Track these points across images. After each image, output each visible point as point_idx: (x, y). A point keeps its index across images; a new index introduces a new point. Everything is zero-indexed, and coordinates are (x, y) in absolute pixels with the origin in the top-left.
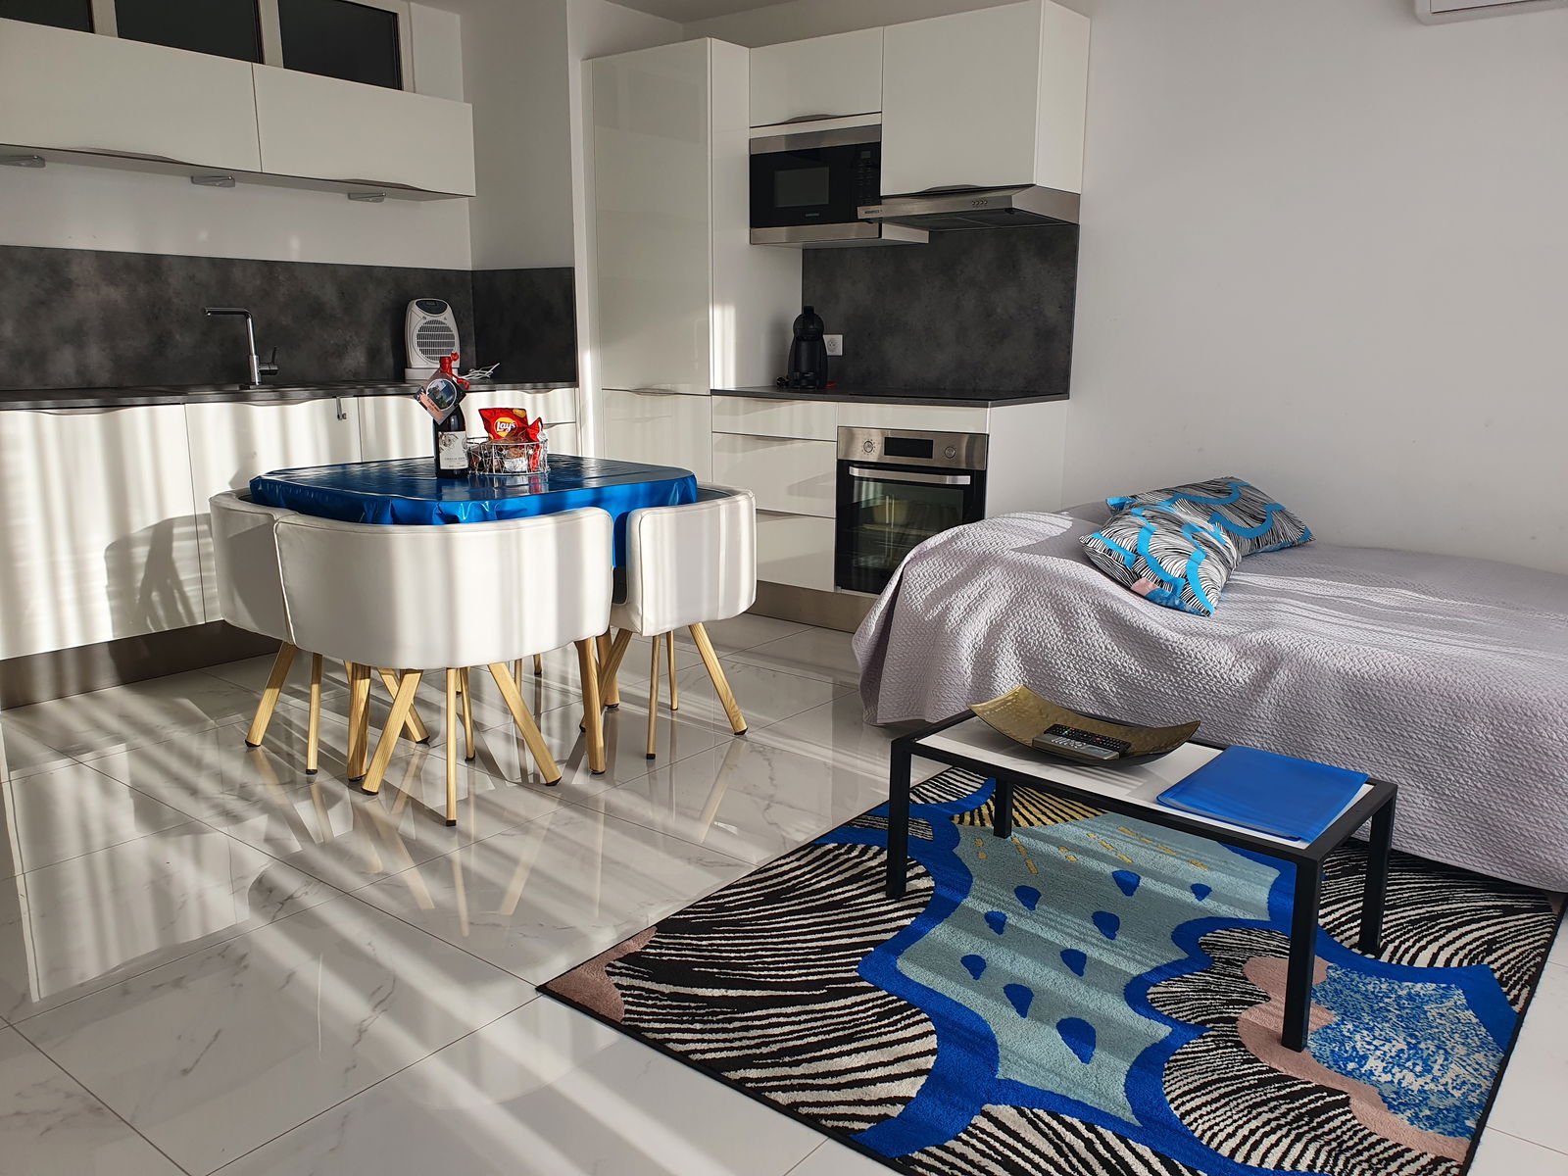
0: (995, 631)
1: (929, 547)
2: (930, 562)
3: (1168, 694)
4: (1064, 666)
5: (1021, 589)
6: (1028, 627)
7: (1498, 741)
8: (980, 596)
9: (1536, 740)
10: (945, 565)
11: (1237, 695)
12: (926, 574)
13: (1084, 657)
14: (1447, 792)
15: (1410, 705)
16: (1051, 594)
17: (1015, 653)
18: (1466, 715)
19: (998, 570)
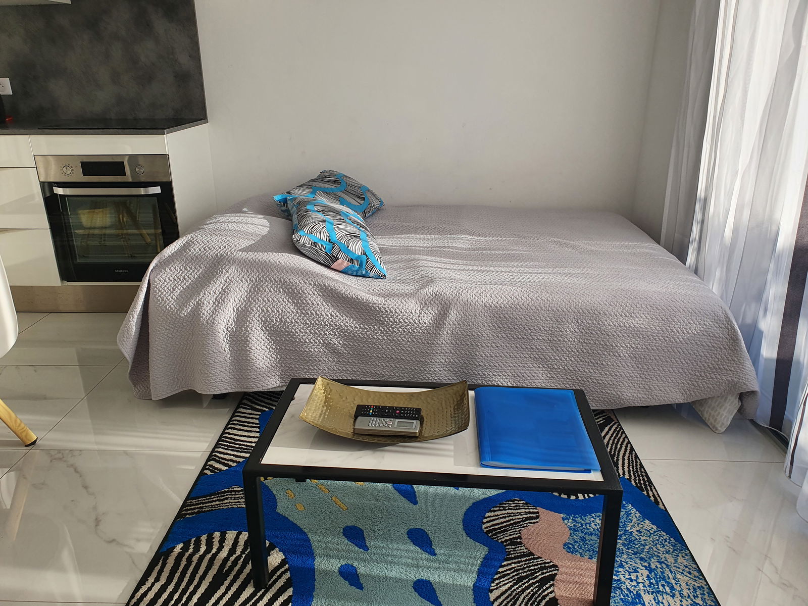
0: (242, 316)
1: (166, 256)
2: (172, 268)
3: (380, 339)
4: (302, 333)
5: (256, 280)
6: (269, 309)
7: (582, 332)
8: (224, 291)
9: (602, 327)
10: (186, 269)
11: (426, 331)
12: (171, 278)
13: (316, 324)
14: (556, 367)
15: (532, 319)
16: (281, 281)
17: (262, 329)
18: (564, 320)
19: (233, 268)
